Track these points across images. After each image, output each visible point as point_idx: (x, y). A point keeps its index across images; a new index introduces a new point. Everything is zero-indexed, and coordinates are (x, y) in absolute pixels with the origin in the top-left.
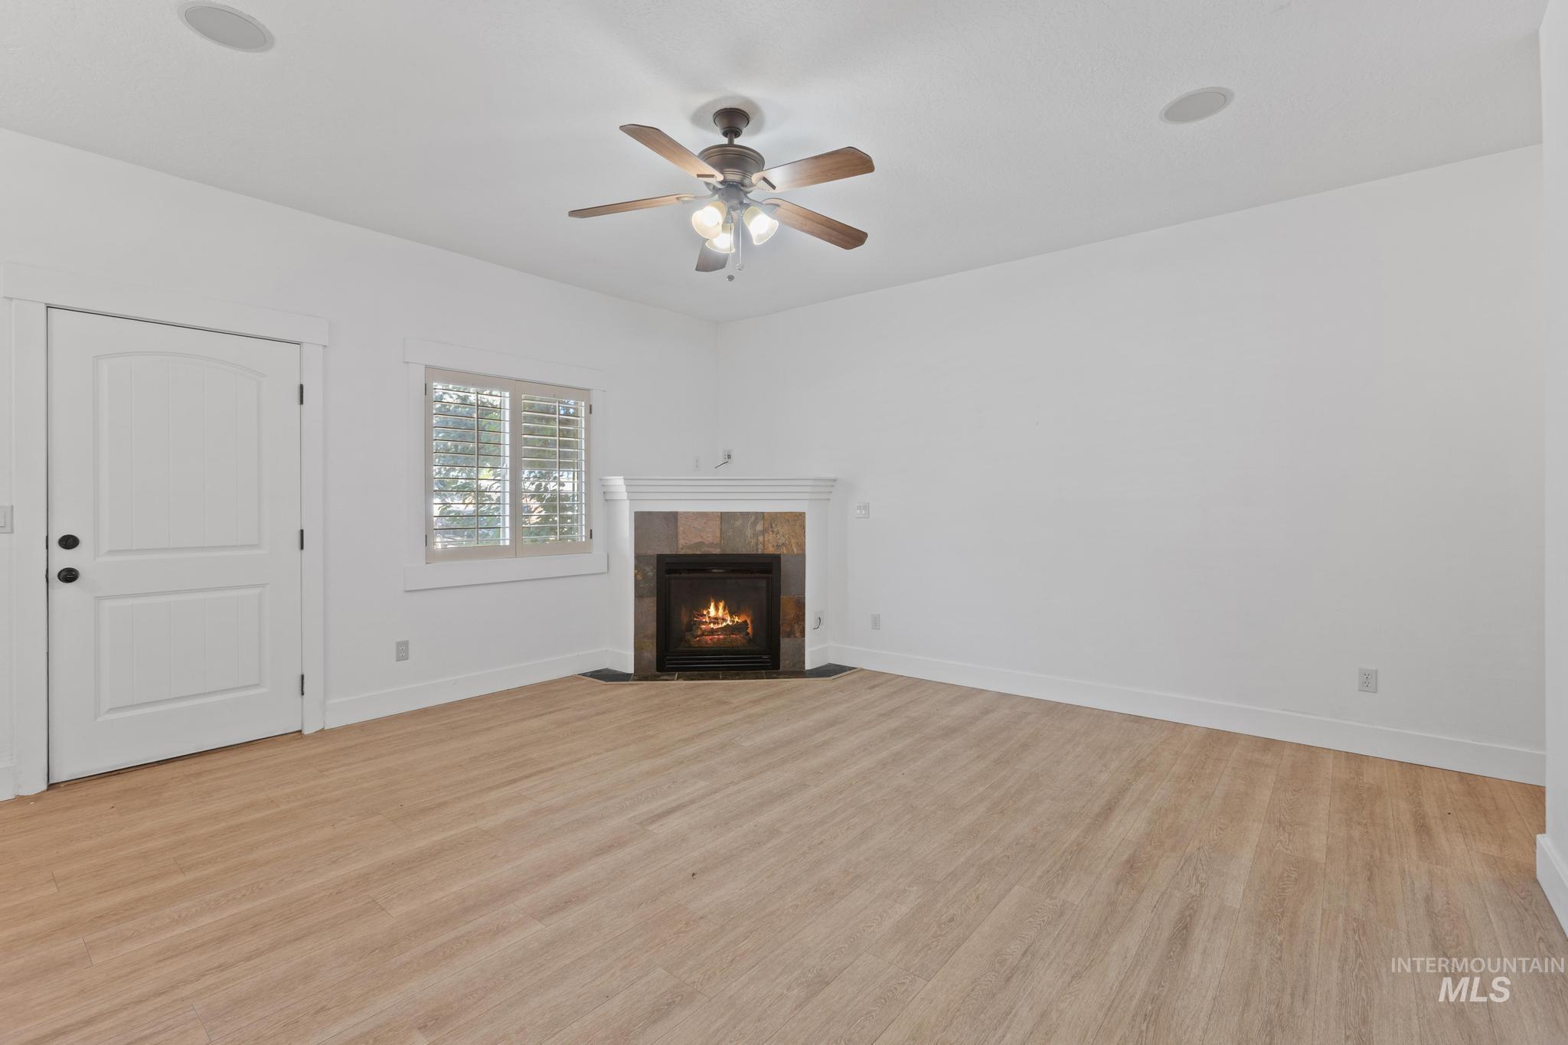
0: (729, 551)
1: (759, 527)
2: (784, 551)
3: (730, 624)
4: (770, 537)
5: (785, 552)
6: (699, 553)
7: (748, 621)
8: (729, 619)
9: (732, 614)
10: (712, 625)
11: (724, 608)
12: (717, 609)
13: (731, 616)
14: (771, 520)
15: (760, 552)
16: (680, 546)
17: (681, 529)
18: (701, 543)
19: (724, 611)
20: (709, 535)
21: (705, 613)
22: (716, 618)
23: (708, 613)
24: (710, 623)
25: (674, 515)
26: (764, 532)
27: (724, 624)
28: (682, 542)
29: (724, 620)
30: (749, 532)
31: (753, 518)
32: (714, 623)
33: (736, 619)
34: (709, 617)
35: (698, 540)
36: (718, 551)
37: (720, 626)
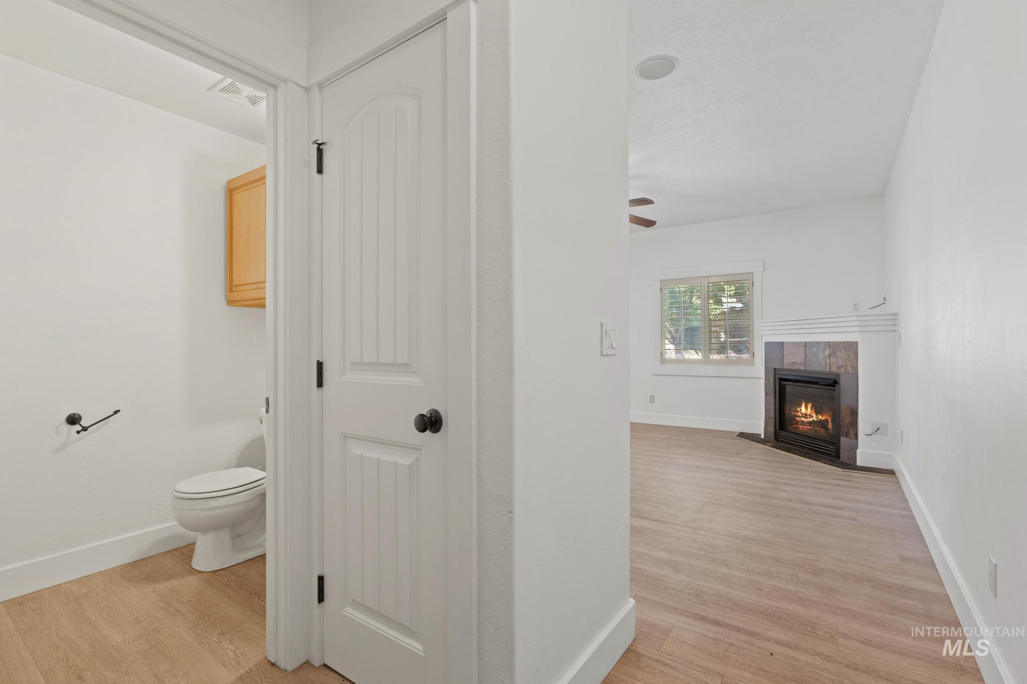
0: (809, 369)
1: (827, 353)
2: (843, 370)
3: (815, 420)
4: (833, 360)
5: (843, 372)
6: (794, 368)
7: (829, 420)
8: (815, 416)
9: (817, 413)
10: (803, 419)
11: (812, 408)
12: (806, 408)
13: (816, 415)
14: (834, 347)
15: (828, 370)
16: (785, 364)
17: (785, 353)
18: (795, 363)
19: (812, 410)
20: (799, 357)
21: (799, 410)
22: (806, 415)
23: (801, 410)
24: (802, 417)
25: (782, 343)
26: (830, 356)
27: (811, 419)
28: (786, 361)
29: (812, 417)
30: (821, 356)
31: (823, 347)
32: (805, 418)
33: (820, 417)
34: (801, 413)
35: (793, 360)
36: (803, 368)
37: (808, 420)
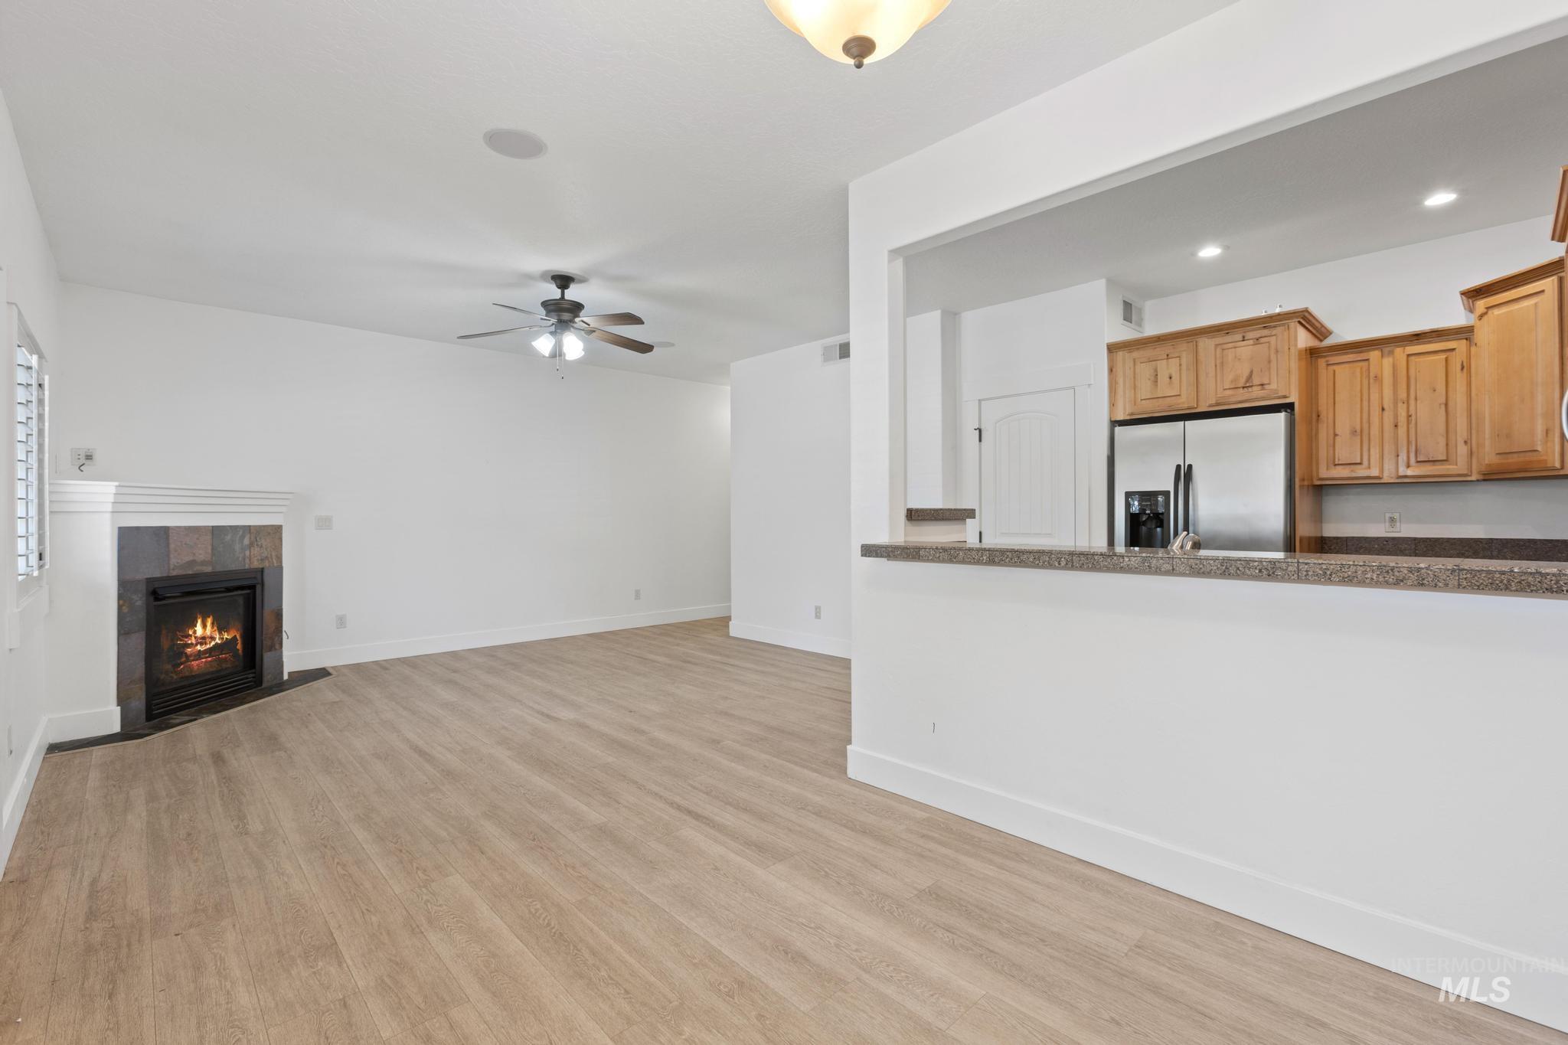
0: (219, 568)
1: (246, 541)
3: (219, 642)
4: (256, 551)
5: (267, 565)
6: (191, 573)
7: (238, 637)
8: (217, 636)
9: (220, 630)
10: (199, 647)
11: (213, 624)
12: (204, 626)
13: (220, 633)
14: (256, 533)
15: (247, 567)
16: (172, 567)
17: (172, 546)
18: (193, 563)
19: (213, 627)
20: (201, 552)
21: (191, 632)
22: (204, 638)
23: (195, 632)
24: (196, 645)
25: (166, 531)
26: (251, 545)
27: (213, 643)
28: (173, 561)
29: (212, 638)
30: (237, 547)
31: (241, 533)
32: (201, 644)
33: (226, 636)
34: (195, 638)
35: (191, 558)
36: (209, 569)
37: (208, 646)
